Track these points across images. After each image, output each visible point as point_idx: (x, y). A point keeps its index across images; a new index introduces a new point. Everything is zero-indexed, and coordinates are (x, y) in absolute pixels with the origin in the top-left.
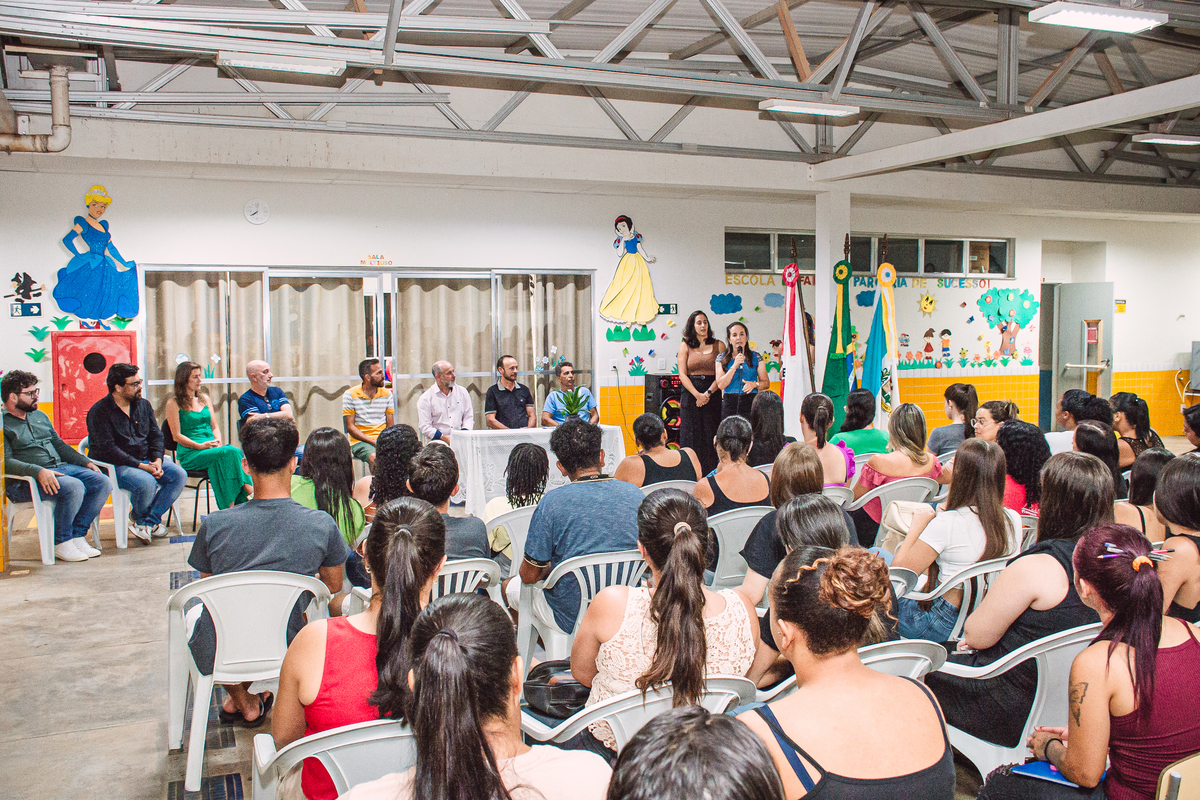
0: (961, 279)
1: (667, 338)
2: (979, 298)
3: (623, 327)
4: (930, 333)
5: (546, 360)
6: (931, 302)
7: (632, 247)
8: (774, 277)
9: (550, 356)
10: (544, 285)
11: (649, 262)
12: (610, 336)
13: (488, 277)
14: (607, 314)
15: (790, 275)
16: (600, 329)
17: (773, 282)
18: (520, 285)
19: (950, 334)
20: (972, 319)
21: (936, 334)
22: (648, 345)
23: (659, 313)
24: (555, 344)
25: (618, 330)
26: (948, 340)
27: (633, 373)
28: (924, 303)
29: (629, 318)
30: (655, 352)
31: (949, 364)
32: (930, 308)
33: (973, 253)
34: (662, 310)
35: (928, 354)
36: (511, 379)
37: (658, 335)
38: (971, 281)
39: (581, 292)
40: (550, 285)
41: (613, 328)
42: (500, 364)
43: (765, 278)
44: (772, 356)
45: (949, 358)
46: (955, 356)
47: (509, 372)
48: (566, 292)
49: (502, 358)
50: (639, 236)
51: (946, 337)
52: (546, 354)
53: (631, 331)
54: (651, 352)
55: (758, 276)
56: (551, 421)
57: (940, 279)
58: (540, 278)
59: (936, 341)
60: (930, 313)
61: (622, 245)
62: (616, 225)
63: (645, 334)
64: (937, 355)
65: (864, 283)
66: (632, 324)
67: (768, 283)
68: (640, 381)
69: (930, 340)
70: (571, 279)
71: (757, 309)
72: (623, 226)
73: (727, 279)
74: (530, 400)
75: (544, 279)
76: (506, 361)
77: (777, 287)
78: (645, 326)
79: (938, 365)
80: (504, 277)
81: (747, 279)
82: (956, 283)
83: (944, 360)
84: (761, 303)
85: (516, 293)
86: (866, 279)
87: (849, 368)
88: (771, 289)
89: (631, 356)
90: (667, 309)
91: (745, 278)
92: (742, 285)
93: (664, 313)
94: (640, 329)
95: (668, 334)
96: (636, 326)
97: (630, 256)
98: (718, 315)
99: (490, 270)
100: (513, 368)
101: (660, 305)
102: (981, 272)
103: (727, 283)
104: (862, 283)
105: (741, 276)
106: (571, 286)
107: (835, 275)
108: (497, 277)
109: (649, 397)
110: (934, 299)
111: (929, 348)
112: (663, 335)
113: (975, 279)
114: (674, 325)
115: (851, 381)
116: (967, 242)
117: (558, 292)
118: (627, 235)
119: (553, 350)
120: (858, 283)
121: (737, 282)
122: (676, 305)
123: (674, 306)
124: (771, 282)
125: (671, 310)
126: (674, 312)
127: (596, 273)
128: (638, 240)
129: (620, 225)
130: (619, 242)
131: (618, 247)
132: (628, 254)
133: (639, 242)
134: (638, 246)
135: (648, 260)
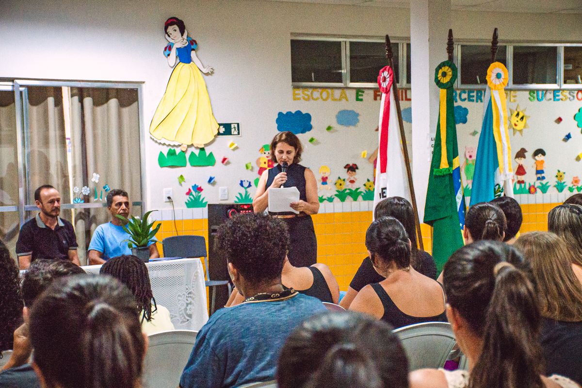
0: (554, 91)
1: (228, 163)
2: (577, 112)
3: (178, 151)
4: (521, 154)
5: (86, 191)
6: (522, 118)
7: (185, 56)
8: (348, 92)
9: (91, 185)
10: (81, 101)
11: (207, 74)
12: (162, 162)
13: (10, 88)
14: (157, 135)
15: (385, 80)
16: (150, 153)
17: (345, 97)
18: (51, 100)
19: (543, 153)
20: (568, 137)
21: (529, 154)
22: (208, 171)
23: (219, 134)
24: (96, 171)
25: (172, 153)
26: (542, 162)
27: (190, 205)
28: (514, 119)
29: (185, 140)
30: (215, 179)
31: (544, 189)
32: (521, 125)
33: (567, 61)
34: (222, 130)
35: (521, 178)
36: (51, 215)
37: (218, 158)
38: (567, 93)
39: (126, 111)
40: (88, 101)
41: (165, 150)
42: (37, 196)
43: (337, 93)
44: (348, 183)
45: (544, 182)
46: (550, 179)
47: (48, 207)
48: (108, 110)
49: (40, 189)
50: (193, 42)
51: (540, 157)
52: (86, 182)
53: (188, 155)
54: (211, 179)
55: (329, 91)
57: (532, 91)
58: (75, 91)
59: (528, 163)
60: (521, 131)
61: (174, 52)
62: (166, 28)
63: (203, 158)
64: (530, 178)
66: (189, 146)
67: (341, 97)
68: (202, 214)
69: (521, 161)
70: (113, 93)
71: (329, 128)
72: (173, 30)
73: (294, 94)
74: (72, 242)
75: (80, 93)
76: (45, 193)
77: (351, 104)
78: (202, 149)
79: (531, 190)
80: (30, 88)
81: (316, 94)
82: (550, 95)
83: (538, 184)
84: (334, 124)
85: (46, 111)
87: (456, 185)
88: (344, 105)
89: (188, 185)
90: (227, 129)
92: (312, 101)
93: (225, 134)
94: (197, 152)
95: (230, 158)
96: (193, 149)
97: (184, 68)
99: (12, 80)
100: (52, 202)
101: (220, 125)
102: (577, 82)
103: (295, 99)
105: (310, 90)
106: (113, 102)
107: (436, 78)
108: (22, 89)
109: (214, 231)
110: (526, 113)
111: (521, 171)
112: (224, 159)
113: (571, 91)
114: (237, 148)
115: (459, 201)
116: (561, 46)
117: (99, 109)
118: (179, 41)
119: (94, 178)
121: (306, 97)
122: (238, 124)
123: (236, 126)
124: (343, 97)
125: (233, 130)
126: (236, 133)
127: (144, 85)
128: (192, 47)
129: (170, 29)
130: (170, 49)
131: (169, 55)
132: (181, 64)
133: (193, 50)
134: (193, 54)
135: (205, 71)
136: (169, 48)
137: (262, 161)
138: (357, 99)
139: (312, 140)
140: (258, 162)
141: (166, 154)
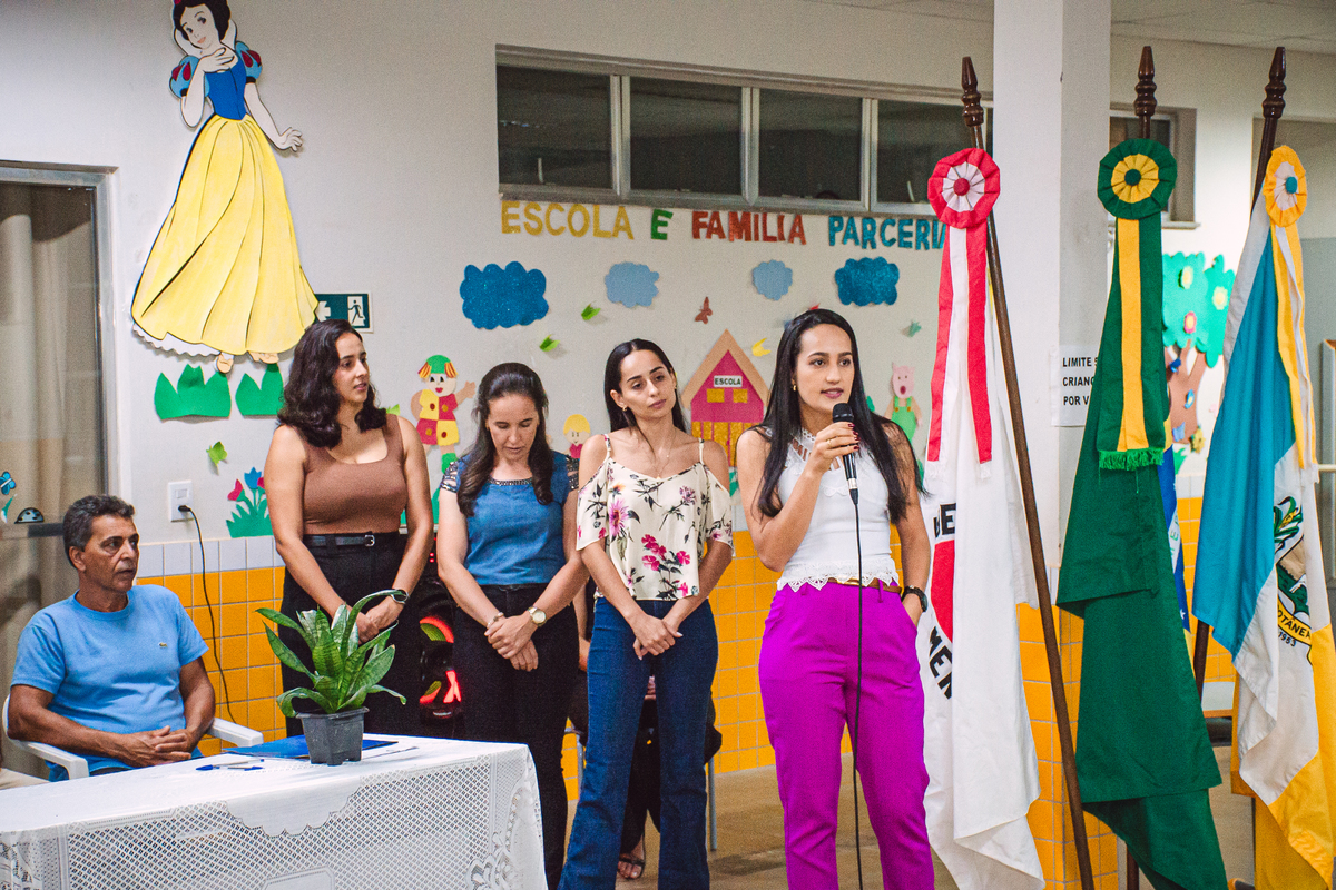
3: (208, 371)
7: (228, 96)
8: (633, 213)
11: (285, 151)
12: (164, 403)
14: (154, 324)
16: (131, 378)
17: (627, 229)
25: (191, 379)
27: (240, 528)
29: (228, 339)
34: (325, 312)
43: (605, 216)
50: (250, 58)
53: (234, 384)
55: (589, 209)
56: (51, 718)
61: (197, 85)
62: (178, 14)
65: (855, 237)
66: (238, 359)
67: (618, 228)
70: (19, 198)
71: (588, 313)
72: (200, 20)
73: (505, 217)
77: (638, 247)
78: (272, 367)
81: (558, 216)
84: (598, 297)
86: (858, 222)
88: (622, 251)
89: (233, 472)
90: (337, 311)
91: (555, 214)
92: (546, 235)
94: (258, 376)
96: (247, 368)
97: (225, 131)
98: (484, 331)
101: (320, 297)
103: (507, 229)
104: (851, 235)
105: (544, 206)
106: (18, 226)
118: (214, 56)
120: (839, 236)
121: (534, 224)
122: (365, 297)
123: (360, 301)
124: (623, 227)
125: (351, 313)
126: (359, 322)
127: (112, 179)
128: (250, 71)
129: (190, 16)
130: (188, 75)
131: (184, 92)
132: (219, 121)
133: (251, 80)
134: (250, 91)
135: (281, 142)
136: (185, 71)
137: (425, 403)
138: (656, 235)
139: (547, 344)
140: (415, 405)
141: (174, 383)
